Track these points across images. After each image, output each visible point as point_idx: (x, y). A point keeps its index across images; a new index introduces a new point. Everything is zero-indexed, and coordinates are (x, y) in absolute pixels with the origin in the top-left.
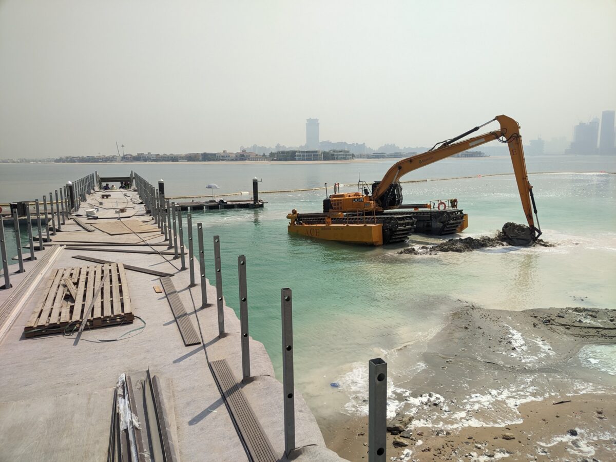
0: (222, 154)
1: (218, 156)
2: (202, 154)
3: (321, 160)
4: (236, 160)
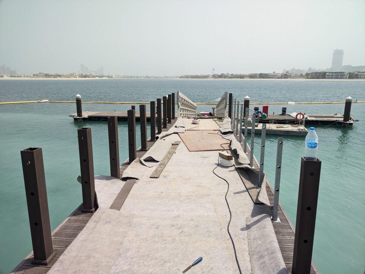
0: (272, 74)
2: (259, 74)
3: (346, 78)
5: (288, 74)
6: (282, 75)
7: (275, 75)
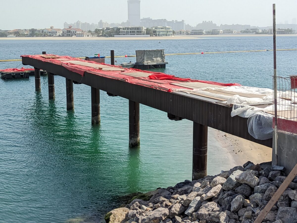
0: (50, 30)
1: (45, 32)
2: (30, 30)
4: (63, 36)
5: (72, 31)
6: (64, 32)
7: (54, 32)
